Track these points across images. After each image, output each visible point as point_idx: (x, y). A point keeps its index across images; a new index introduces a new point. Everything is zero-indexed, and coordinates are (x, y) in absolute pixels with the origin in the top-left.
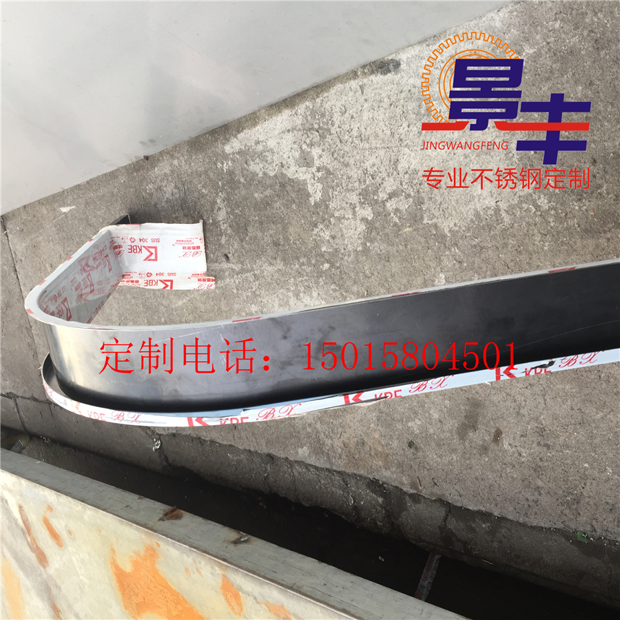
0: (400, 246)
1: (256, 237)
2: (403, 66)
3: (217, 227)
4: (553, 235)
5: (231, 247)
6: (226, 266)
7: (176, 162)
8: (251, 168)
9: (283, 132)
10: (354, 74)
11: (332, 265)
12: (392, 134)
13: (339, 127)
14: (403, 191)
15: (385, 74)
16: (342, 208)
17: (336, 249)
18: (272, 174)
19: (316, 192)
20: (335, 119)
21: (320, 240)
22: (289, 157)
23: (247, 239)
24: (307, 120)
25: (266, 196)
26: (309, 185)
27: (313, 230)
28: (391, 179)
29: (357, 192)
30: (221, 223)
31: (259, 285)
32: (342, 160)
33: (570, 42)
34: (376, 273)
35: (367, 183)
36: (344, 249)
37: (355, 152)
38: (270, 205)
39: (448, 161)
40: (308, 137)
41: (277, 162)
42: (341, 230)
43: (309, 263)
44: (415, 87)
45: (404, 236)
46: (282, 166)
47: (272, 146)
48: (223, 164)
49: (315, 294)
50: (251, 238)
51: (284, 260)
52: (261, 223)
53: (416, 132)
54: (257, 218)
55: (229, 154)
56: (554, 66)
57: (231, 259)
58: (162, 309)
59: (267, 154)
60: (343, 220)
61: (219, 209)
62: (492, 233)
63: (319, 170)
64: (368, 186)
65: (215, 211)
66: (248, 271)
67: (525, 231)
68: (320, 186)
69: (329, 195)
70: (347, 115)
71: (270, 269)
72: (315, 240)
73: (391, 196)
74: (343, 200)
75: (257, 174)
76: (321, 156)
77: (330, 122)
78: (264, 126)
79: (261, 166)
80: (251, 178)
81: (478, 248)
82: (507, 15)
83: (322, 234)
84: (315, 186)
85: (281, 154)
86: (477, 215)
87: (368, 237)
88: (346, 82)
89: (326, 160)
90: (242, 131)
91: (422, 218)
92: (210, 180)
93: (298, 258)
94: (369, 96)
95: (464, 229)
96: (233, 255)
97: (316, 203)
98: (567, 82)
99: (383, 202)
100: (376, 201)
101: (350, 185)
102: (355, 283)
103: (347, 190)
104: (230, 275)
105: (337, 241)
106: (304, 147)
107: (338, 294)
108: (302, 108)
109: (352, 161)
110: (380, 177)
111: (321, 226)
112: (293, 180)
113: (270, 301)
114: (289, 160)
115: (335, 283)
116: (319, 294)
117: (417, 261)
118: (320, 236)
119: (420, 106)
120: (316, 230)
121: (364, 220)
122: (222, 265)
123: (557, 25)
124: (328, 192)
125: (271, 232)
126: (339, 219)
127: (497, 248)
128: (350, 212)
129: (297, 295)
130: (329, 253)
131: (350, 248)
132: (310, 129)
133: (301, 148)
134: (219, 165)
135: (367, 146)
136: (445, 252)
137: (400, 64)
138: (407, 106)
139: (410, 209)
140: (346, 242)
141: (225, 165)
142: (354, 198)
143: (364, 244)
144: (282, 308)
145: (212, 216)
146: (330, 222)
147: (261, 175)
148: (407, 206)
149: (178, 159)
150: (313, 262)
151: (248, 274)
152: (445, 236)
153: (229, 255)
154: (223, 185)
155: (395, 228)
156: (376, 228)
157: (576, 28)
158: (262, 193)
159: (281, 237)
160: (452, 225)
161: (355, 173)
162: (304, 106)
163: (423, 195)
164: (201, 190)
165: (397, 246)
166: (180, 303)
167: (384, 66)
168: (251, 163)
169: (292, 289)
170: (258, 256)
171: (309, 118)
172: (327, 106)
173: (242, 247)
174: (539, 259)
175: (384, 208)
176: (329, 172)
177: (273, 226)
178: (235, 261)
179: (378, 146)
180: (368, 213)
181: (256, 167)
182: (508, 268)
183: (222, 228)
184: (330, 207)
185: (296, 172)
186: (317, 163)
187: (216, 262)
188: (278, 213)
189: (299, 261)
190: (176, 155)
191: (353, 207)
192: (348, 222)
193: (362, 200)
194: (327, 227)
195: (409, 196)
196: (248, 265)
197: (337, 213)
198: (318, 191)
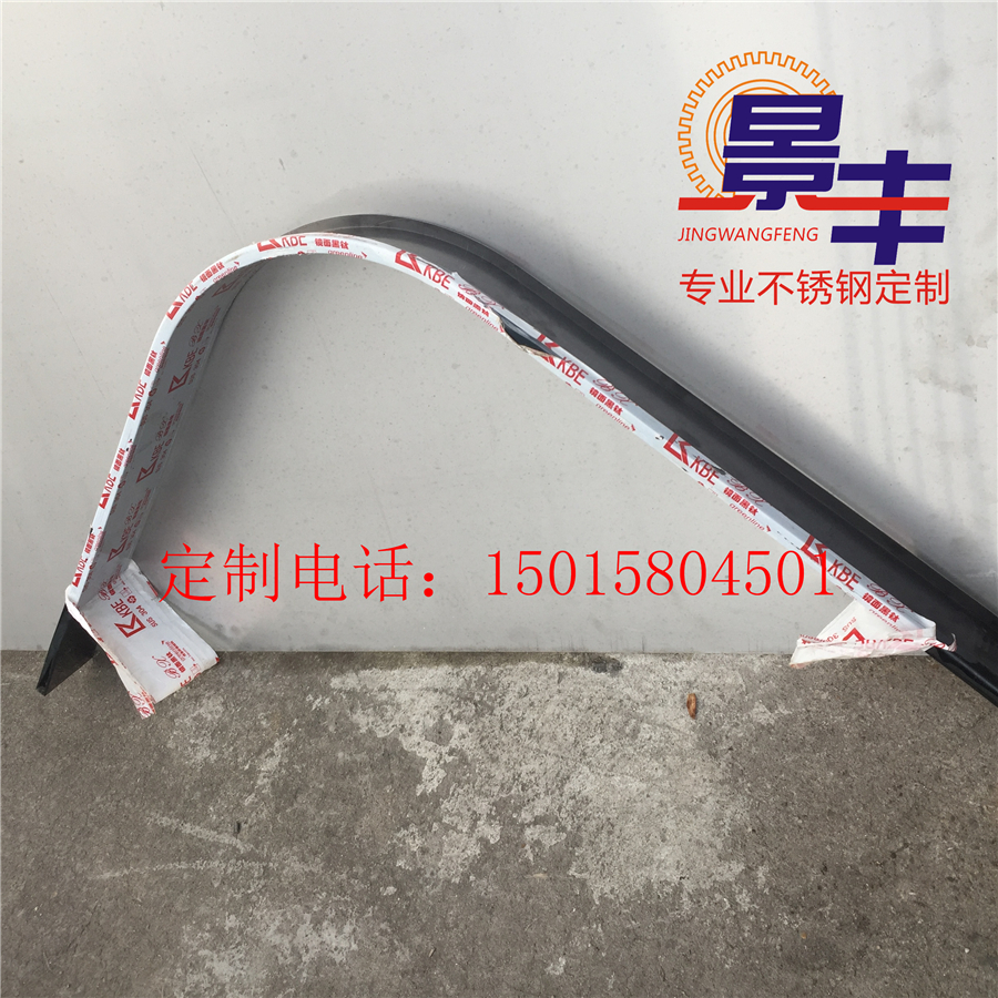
0: (518, 896)
1: (304, 813)
2: (625, 671)
3: (251, 779)
4: (743, 951)
5: (254, 815)
6: (227, 841)
7: (246, 673)
8: (355, 717)
9: (428, 689)
10: (557, 657)
11: (400, 892)
12: (576, 743)
13: (508, 710)
14: (557, 820)
15: (598, 671)
16: (459, 814)
17: (420, 869)
18: (380, 735)
19: (431, 780)
20: (507, 699)
21: (401, 848)
22: (418, 722)
23: (288, 810)
24: (469, 686)
25: (355, 762)
26: (426, 768)
27: (399, 830)
28: (549, 799)
29: (492, 800)
30: (262, 775)
31: (263, 887)
32: (491, 751)
33: (833, 720)
34: (462, 926)
35: (513, 792)
36: (432, 874)
37: (515, 747)
38: (354, 774)
39: (635, 801)
40: (459, 706)
41: (398, 723)
42: (441, 844)
43: (366, 876)
44: (629, 699)
45: (532, 884)
46: (402, 729)
47: (402, 701)
48: (316, 699)
49: (348, 929)
50: (294, 812)
51: (328, 860)
52: (324, 795)
53: (609, 752)
54: (322, 786)
55: (334, 690)
56: (808, 738)
57: (243, 832)
58: (67, 875)
59: (389, 708)
60: (451, 831)
61: (272, 754)
62: (660, 920)
63: (451, 753)
64: (511, 797)
65: (262, 757)
66: (260, 860)
67: (706, 933)
68: (442, 774)
69: (449, 790)
70: (526, 699)
71: (298, 867)
72: (394, 846)
73: (537, 821)
74: (466, 804)
75: (359, 728)
76: (463, 737)
77: (499, 700)
78: (405, 673)
79: (371, 719)
80: (347, 731)
81: (632, 936)
82: (770, 664)
83: (409, 841)
84: (435, 772)
85: (409, 714)
86: (648, 887)
87: (476, 867)
88: (543, 662)
89: (469, 744)
90: (370, 668)
91: (568, 866)
92: (284, 712)
93: (351, 865)
94: (566, 687)
95: (622, 900)
96: (250, 827)
97: (423, 794)
98: (818, 762)
99: (523, 826)
100: (513, 821)
101: (487, 787)
102: (423, 930)
103: (479, 793)
104: (224, 856)
105: (427, 858)
106: (447, 717)
107: (385, 940)
108: (468, 671)
109: (504, 758)
110: (533, 791)
111: (413, 829)
112: (406, 753)
113: (266, 917)
114: (415, 725)
115: (390, 921)
116: (354, 930)
117: (534, 927)
118: (404, 843)
119: (626, 723)
120: (404, 832)
121: (483, 841)
122: (221, 836)
123: (824, 696)
124: (449, 786)
125: (333, 813)
126: (447, 828)
127: (659, 945)
128: (468, 824)
129: (317, 923)
130: (405, 872)
131: (442, 874)
132: (466, 699)
133: (441, 717)
134: (310, 697)
135: (535, 745)
136: (581, 925)
137: (621, 668)
138: (609, 716)
139: (557, 848)
140: (440, 864)
141: (318, 700)
142: (483, 806)
143: (466, 876)
144: (280, 935)
145: (253, 761)
146: (430, 827)
147: (363, 731)
148: (554, 842)
149: (253, 670)
150: (373, 877)
151: (256, 865)
152: (590, 902)
153: (243, 826)
154: (299, 725)
155: (522, 867)
156: (494, 859)
157: (846, 706)
158: (351, 755)
159: (344, 825)
160: (607, 889)
161: (500, 773)
162: (474, 669)
163: (584, 835)
164: (259, 720)
165: (515, 895)
166: (107, 875)
167: (599, 662)
168: (359, 711)
169: (315, 909)
170: (290, 843)
171: (473, 685)
172: (505, 680)
173: (273, 821)
174: (713, 979)
175: (519, 834)
176: (463, 760)
177: (340, 805)
178: (246, 838)
179: (549, 750)
180: (493, 833)
181: (362, 719)
182: (664, 980)
183: (259, 782)
184: (443, 806)
185: (417, 745)
186: (454, 743)
187: (215, 829)
188: (358, 790)
189: (351, 869)
190: (254, 663)
191: (475, 818)
192: (458, 837)
193: (493, 813)
194: (423, 833)
195: (563, 829)
196: (266, 850)
197: (448, 818)
198: (435, 779)
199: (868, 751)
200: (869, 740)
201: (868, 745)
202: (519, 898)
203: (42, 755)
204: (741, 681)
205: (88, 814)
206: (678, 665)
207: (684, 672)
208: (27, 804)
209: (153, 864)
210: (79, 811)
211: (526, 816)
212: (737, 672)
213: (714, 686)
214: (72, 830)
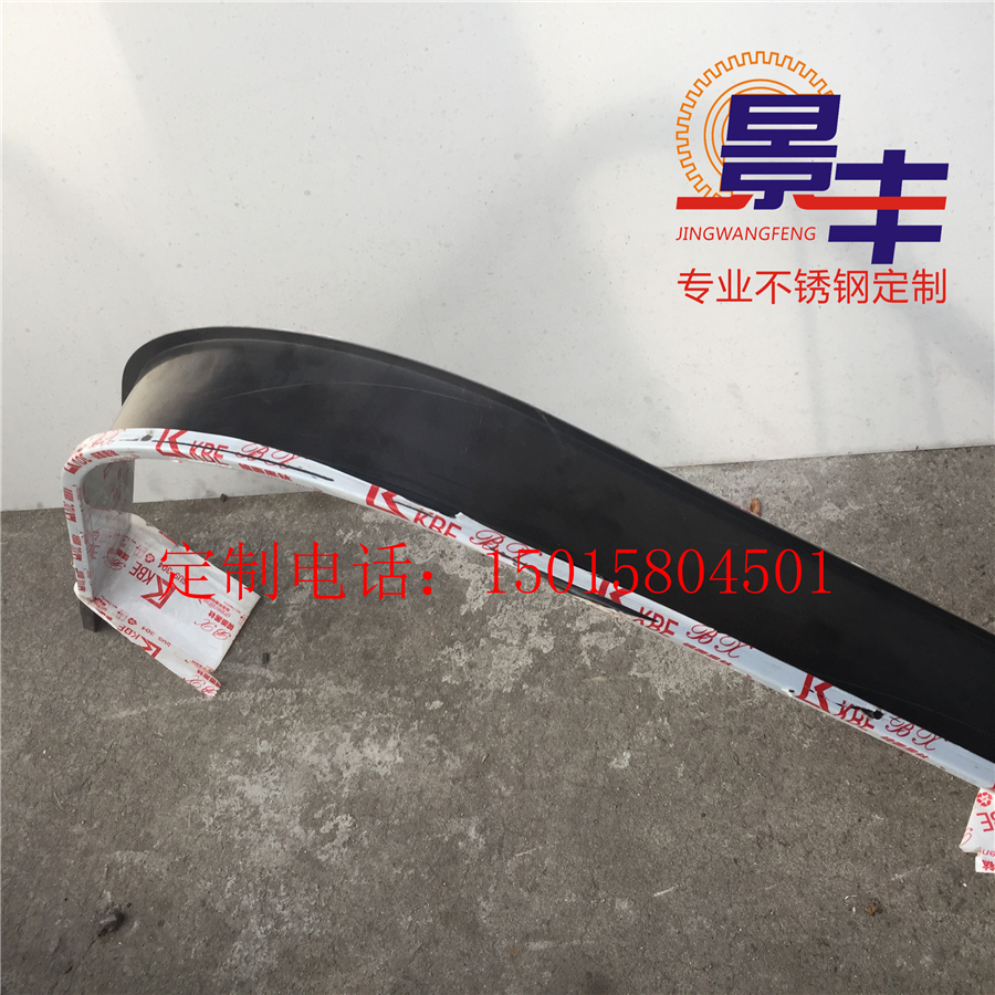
0: (576, 699)
1: (338, 640)
3: (279, 612)
4: (822, 731)
5: (283, 645)
6: (255, 672)
7: (269, 514)
11: (448, 704)
14: (615, 626)
16: (507, 628)
17: (468, 683)
18: (419, 561)
19: (476, 599)
21: (447, 665)
23: (321, 639)
26: (470, 588)
27: (443, 648)
29: (543, 613)
30: (291, 607)
31: (297, 712)
33: (908, 511)
34: (516, 731)
35: (565, 604)
36: (481, 686)
38: (391, 600)
41: (437, 549)
42: (490, 658)
43: (409, 695)
45: (590, 686)
46: (442, 555)
48: (347, 533)
49: (392, 743)
50: (328, 640)
51: (367, 681)
52: (360, 622)
54: (357, 613)
55: (366, 523)
56: (881, 530)
57: (272, 662)
58: (79, 718)
60: (500, 645)
61: (301, 588)
62: (730, 709)
64: (564, 608)
65: (291, 591)
66: (293, 687)
67: (781, 716)
68: (487, 593)
69: (496, 607)
71: (334, 690)
72: (438, 663)
73: (592, 629)
74: (515, 619)
79: (408, 547)
81: (701, 726)
83: (455, 657)
84: (480, 592)
86: (717, 679)
87: (529, 676)
91: (629, 667)
93: (393, 684)
95: (688, 694)
96: (280, 657)
97: (468, 613)
98: (894, 550)
99: (578, 634)
100: (568, 631)
101: (537, 601)
102: (474, 738)
103: (529, 607)
104: (252, 686)
105: (475, 672)
107: (433, 751)
112: (448, 576)
113: (301, 740)
115: (437, 733)
116: (399, 744)
117: (594, 726)
118: (449, 659)
120: (449, 649)
121: (536, 652)
122: (248, 668)
123: (897, 490)
124: (496, 604)
125: (370, 637)
126: (495, 642)
127: (731, 732)
128: (517, 637)
129: (358, 741)
130: (451, 686)
131: (492, 685)
134: (340, 533)
136: (645, 721)
139: (616, 651)
140: (489, 676)
141: (350, 534)
142: (534, 619)
143: (518, 685)
144: (317, 755)
145: (280, 596)
146: (477, 643)
148: (612, 646)
149: (277, 511)
150: (417, 694)
151: (288, 692)
152: (655, 699)
153: (273, 657)
155: (579, 673)
156: (548, 666)
157: (920, 497)
159: (383, 647)
160: (672, 685)
164: (286, 557)
165: (572, 698)
166: (123, 714)
168: (395, 541)
169: (355, 728)
170: (324, 669)
173: (305, 649)
174: (791, 759)
175: (574, 642)
177: (378, 631)
178: (276, 667)
180: (546, 644)
182: (738, 764)
183: (288, 615)
184: (490, 623)
185: (459, 568)
187: (241, 662)
188: (397, 614)
189: (393, 688)
190: (278, 505)
191: (526, 631)
192: (508, 649)
193: (545, 625)
194: (469, 649)
195: (622, 634)
196: (298, 677)
197: (496, 633)
198: (481, 599)
199: (946, 536)
200: (947, 527)
201: (946, 531)
202: (577, 700)
203: (47, 607)
204: (806, 483)
205: (99, 659)
206: (739, 474)
207: (745, 479)
208: (31, 654)
209: (174, 698)
210: (90, 656)
211: (580, 625)
212: (802, 475)
213: (777, 490)
214: (83, 675)
